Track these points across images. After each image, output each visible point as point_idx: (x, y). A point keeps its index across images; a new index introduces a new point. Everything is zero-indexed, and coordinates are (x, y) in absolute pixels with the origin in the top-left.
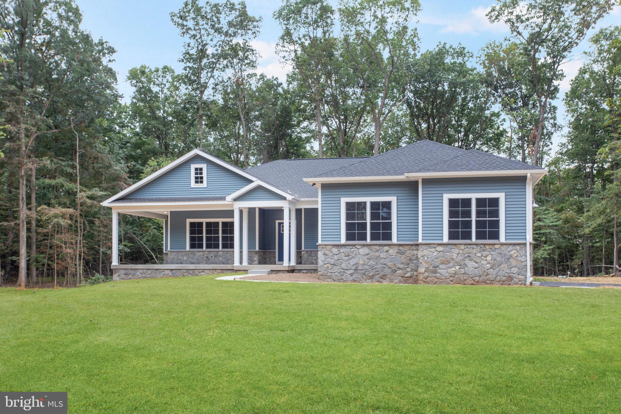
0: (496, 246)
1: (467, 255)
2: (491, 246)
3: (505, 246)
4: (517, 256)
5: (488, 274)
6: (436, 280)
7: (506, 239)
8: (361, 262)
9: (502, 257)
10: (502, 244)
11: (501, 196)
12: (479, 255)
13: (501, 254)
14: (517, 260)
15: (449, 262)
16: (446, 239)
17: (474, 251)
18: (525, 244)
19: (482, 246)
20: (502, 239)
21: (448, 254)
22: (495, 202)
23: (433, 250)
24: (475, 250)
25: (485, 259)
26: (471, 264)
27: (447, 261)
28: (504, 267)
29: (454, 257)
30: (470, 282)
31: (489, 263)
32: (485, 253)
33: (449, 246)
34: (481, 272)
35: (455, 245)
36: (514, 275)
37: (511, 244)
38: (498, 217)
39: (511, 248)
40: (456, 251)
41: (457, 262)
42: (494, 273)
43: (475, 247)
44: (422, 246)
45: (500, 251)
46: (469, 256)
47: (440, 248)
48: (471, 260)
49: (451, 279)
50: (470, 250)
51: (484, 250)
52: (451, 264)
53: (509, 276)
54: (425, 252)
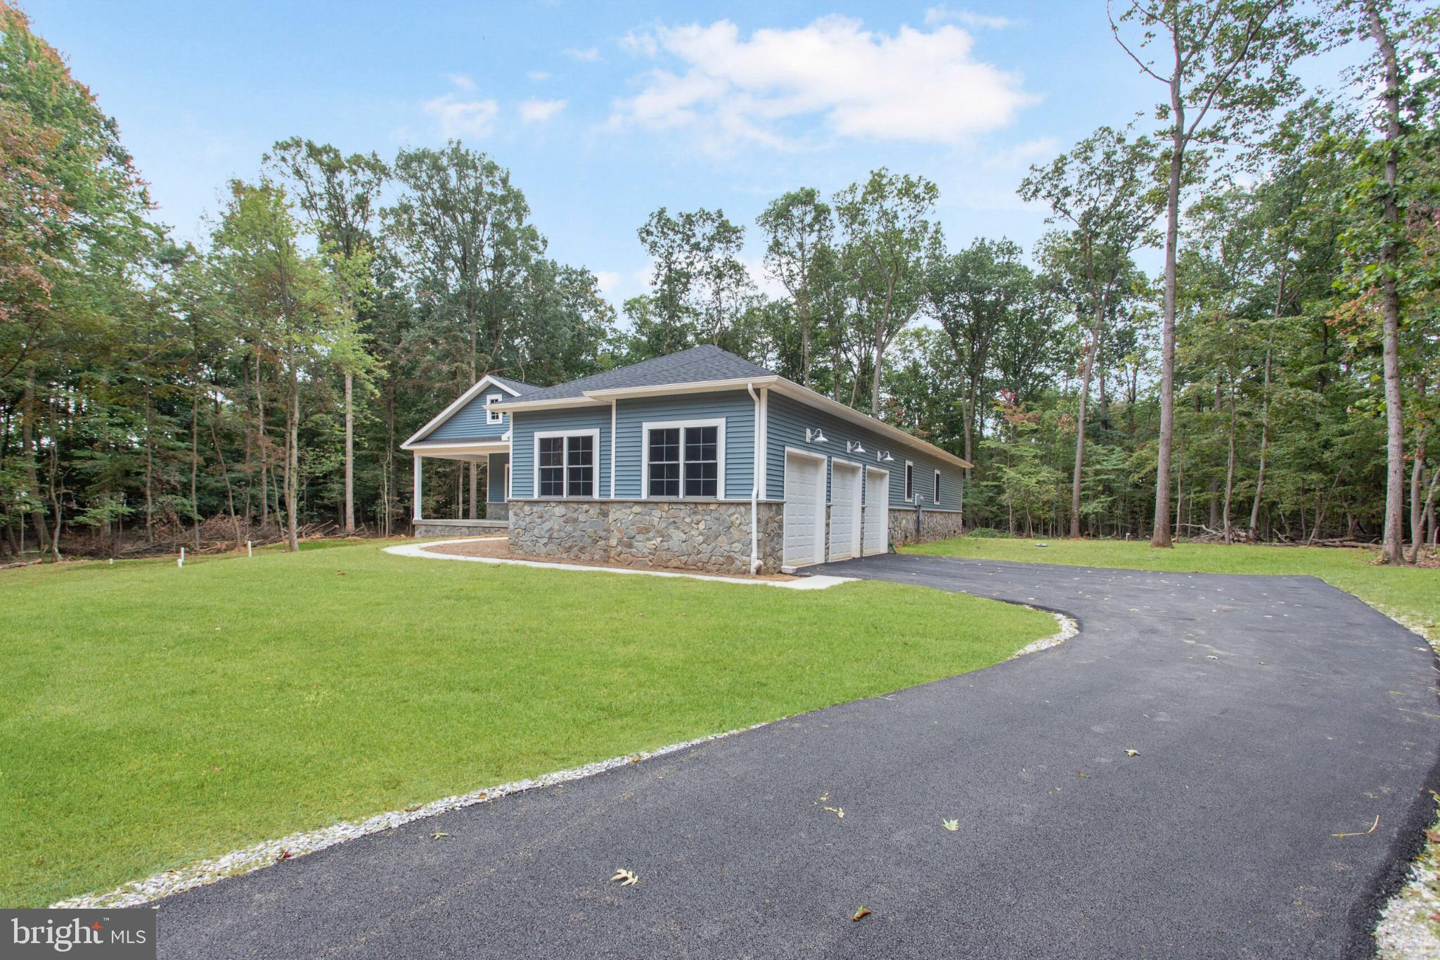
0: (713, 507)
1: (672, 520)
2: (704, 507)
3: (724, 507)
4: (740, 524)
5: (699, 552)
6: (631, 558)
7: (726, 495)
8: (556, 527)
9: (720, 525)
10: (720, 504)
11: (720, 423)
12: (688, 520)
13: (718, 519)
14: (741, 531)
15: (648, 531)
16: (644, 496)
17: (682, 515)
18: (750, 504)
19: (693, 506)
20: (721, 495)
21: (647, 517)
22: (711, 433)
23: (628, 511)
24: (683, 512)
25: (695, 526)
26: (678, 536)
27: (646, 529)
28: (723, 542)
29: (655, 523)
30: (675, 564)
31: (701, 534)
32: (696, 518)
33: (650, 506)
34: (690, 549)
35: (656, 503)
36: (736, 556)
37: (732, 504)
38: (715, 458)
39: (732, 509)
40: (657, 513)
41: (658, 532)
42: (709, 551)
43: (682, 507)
44: (615, 505)
45: (717, 515)
46: (675, 522)
47: (637, 509)
48: (678, 528)
49: (651, 557)
50: (677, 513)
51: (695, 513)
52: (651, 534)
53: (729, 557)
54: (619, 515)
